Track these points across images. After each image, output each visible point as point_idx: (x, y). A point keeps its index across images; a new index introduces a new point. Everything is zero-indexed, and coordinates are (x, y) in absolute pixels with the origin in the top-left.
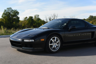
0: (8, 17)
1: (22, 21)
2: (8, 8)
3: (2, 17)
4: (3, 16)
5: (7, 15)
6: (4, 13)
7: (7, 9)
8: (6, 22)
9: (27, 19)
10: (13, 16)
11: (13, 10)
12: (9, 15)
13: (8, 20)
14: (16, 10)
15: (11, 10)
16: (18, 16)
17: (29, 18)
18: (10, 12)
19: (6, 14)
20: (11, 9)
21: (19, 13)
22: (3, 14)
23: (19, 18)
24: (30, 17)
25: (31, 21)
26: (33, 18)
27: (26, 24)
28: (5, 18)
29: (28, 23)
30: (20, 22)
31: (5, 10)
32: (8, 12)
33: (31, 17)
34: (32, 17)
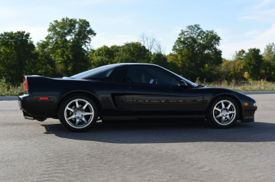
0: (189, 50)
1: (230, 63)
2: (190, 27)
3: (173, 50)
4: (178, 48)
5: (188, 45)
6: (179, 39)
7: (188, 30)
8: (185, 65)
9: (244, 55)
10: (204, 47)
11: (204, 33)
12: (191, 44)
13: (189, 58)
14: (212, 32)
15: (199, 31)
16: (217, 47)
17: (248, 54)
18: (195, 37)
19: (183, 43)
20: (199, 29)
21: (219, 38)
22: (177, 41)
23: (219, 53)
24: (250, 50)
25: (253, 62)
26: (260, 54)
27: (241, 69)
28: (181, 54)
29: (244, 67)
30: (223, 65)
31: (183, 33)
32: (190, 37)
33: (254, 50)
34: (258, 51)
